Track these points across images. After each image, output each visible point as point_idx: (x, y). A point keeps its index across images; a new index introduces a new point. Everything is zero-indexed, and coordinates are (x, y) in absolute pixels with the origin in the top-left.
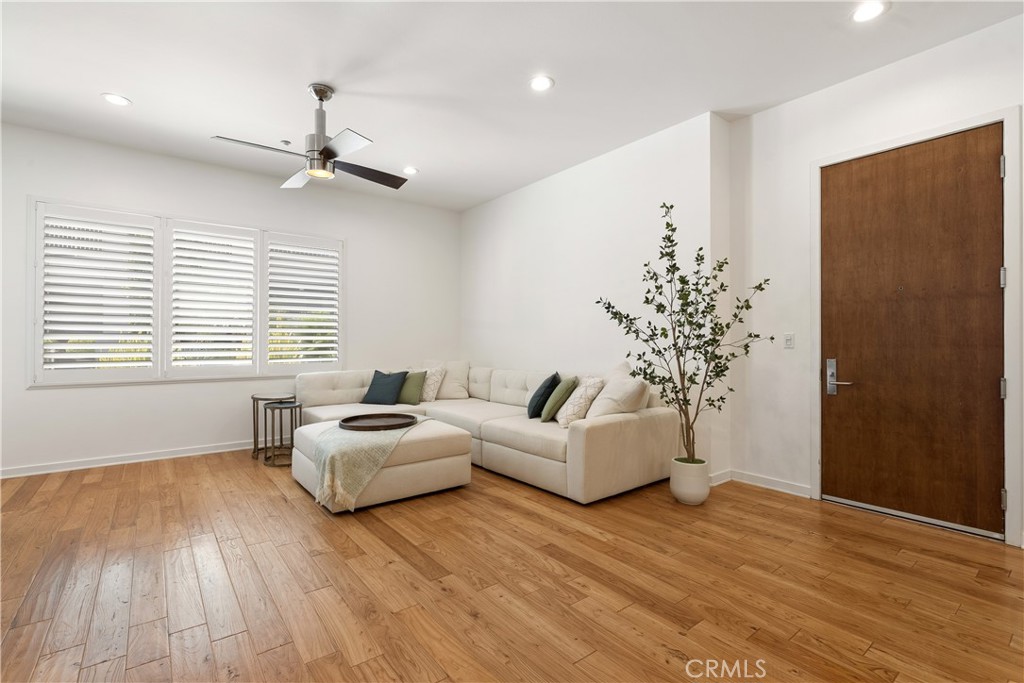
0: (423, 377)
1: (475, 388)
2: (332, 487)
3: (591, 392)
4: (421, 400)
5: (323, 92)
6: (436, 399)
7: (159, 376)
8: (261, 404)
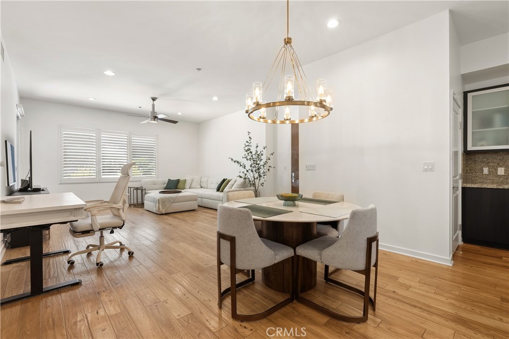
0: (185, 181)
1: (203, 185)
2: (159, 207)
3: (233, 183)
4: (184, 189)
5: (154, 99)
6: (190, 188)
7: (98, 181)
8: (132, 189)
